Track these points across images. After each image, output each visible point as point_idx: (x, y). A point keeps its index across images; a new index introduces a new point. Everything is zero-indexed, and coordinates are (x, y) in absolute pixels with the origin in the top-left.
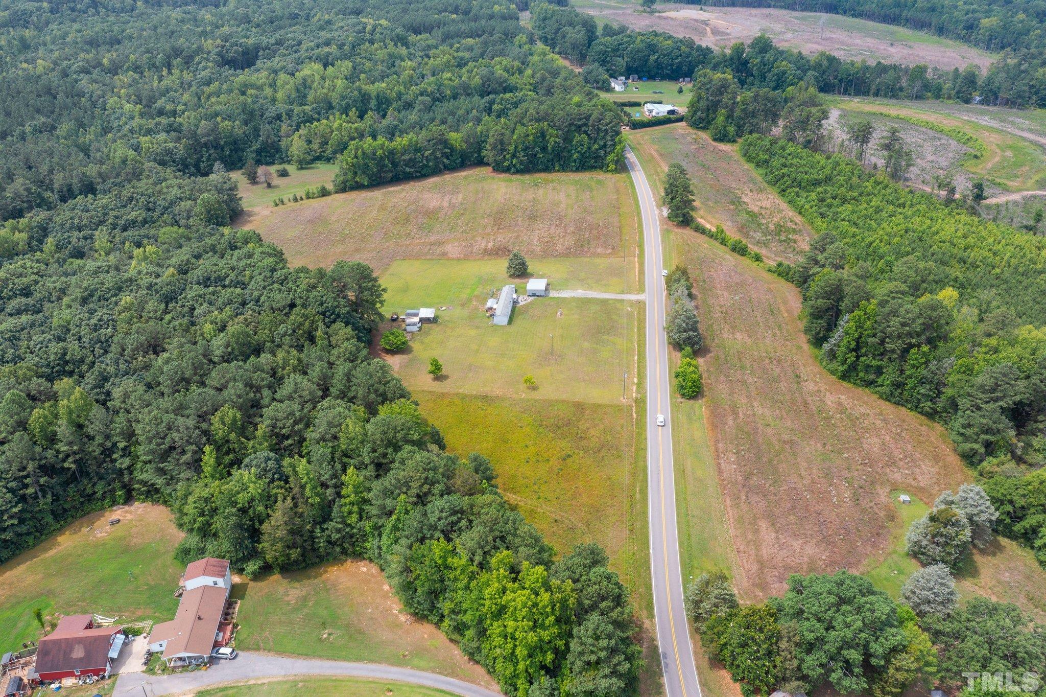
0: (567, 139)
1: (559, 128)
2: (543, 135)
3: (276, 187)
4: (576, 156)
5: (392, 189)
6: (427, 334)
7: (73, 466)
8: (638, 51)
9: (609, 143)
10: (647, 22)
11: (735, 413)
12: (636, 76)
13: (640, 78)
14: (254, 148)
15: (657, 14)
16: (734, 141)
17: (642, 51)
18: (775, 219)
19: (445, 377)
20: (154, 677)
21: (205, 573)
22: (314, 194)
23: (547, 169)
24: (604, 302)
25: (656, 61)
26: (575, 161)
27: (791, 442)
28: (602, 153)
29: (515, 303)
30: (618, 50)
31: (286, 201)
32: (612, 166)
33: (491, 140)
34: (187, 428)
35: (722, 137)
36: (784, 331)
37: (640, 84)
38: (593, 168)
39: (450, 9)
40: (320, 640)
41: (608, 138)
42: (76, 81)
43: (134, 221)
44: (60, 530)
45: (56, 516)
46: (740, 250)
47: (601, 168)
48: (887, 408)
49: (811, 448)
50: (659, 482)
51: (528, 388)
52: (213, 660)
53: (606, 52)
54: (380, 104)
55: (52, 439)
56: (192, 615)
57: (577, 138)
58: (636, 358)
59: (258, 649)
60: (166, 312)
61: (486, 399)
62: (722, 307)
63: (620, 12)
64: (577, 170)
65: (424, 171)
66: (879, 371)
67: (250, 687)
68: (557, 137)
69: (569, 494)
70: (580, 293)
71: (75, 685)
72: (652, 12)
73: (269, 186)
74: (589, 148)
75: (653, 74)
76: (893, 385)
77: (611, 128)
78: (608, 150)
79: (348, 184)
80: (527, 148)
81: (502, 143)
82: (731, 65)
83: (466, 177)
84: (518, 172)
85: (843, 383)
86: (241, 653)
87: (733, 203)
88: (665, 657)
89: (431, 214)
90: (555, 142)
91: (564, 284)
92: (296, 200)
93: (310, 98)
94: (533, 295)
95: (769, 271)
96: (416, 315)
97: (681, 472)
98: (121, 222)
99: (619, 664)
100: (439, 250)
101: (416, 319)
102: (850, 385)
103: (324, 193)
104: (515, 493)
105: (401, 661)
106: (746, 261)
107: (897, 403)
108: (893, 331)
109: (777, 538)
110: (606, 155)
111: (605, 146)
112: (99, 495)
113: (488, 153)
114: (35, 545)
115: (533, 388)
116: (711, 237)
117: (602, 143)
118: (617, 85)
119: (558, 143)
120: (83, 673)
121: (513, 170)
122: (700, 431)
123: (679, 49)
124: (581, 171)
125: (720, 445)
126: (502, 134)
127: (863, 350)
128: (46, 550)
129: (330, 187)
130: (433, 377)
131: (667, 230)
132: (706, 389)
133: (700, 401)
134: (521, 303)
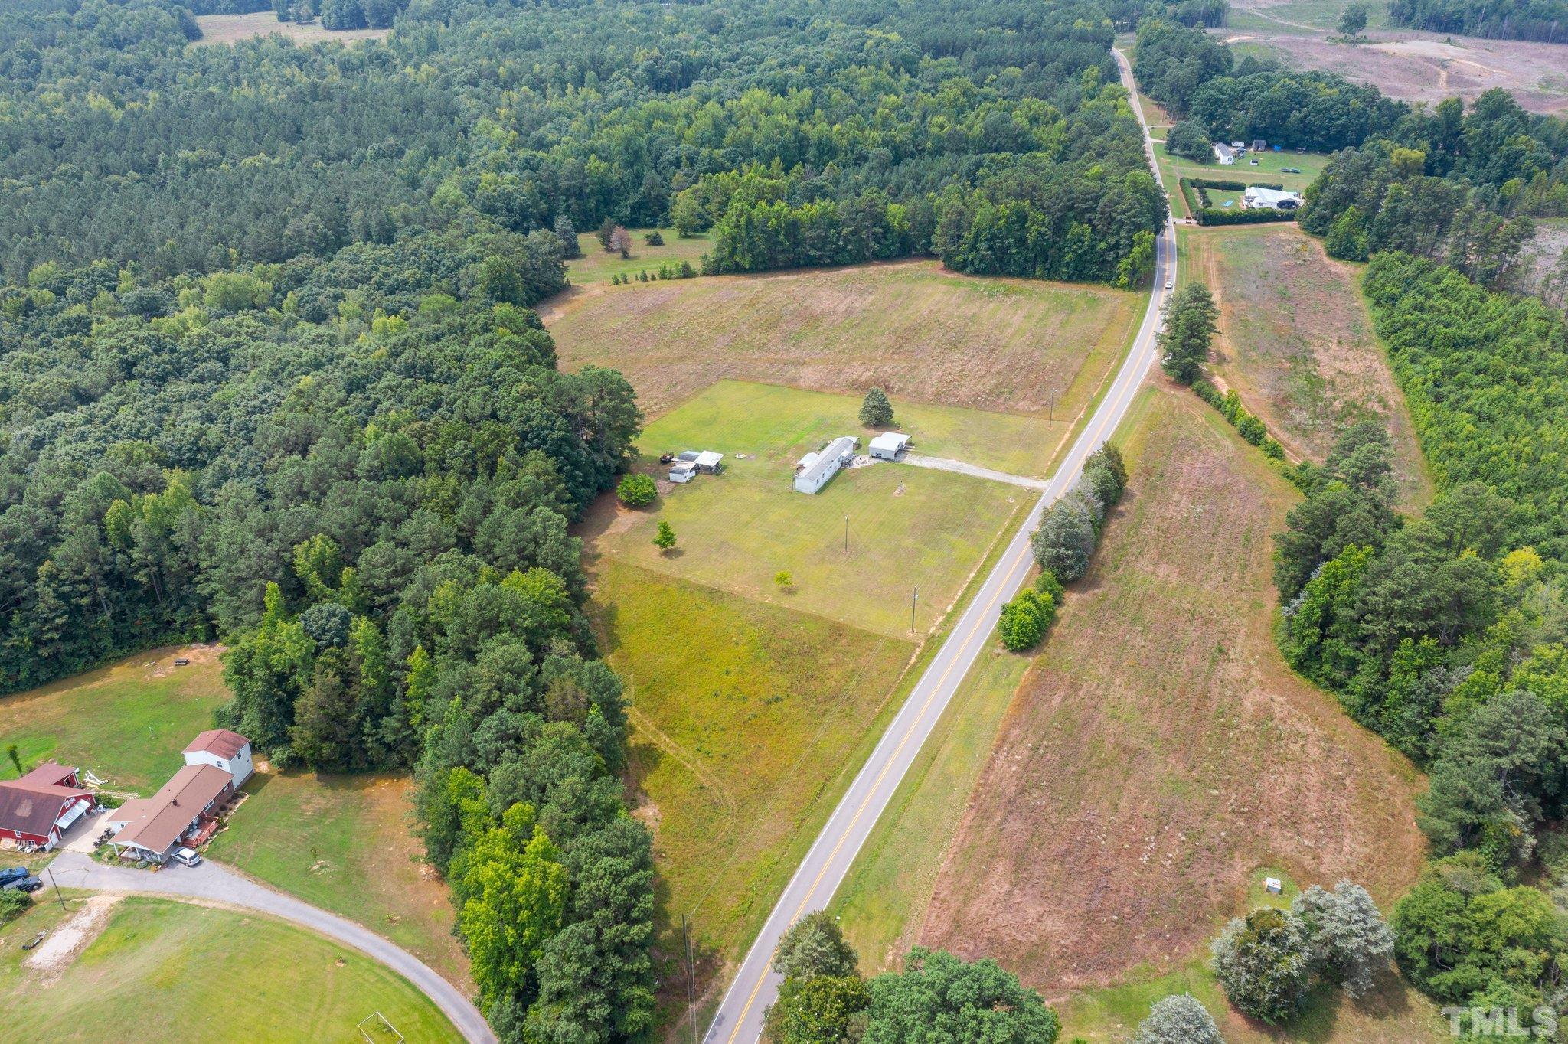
0: (1059, 228)
1: (1048, 211)
2: (1022, 218)
3: (635, 258)
4: (1068, 258)
5: (783, 278)
6: (696, 488)
7: (145, 580)
8: (1272, 103)
9: (1123, 242)
10: (1339, 58)
11: (1074, 687)
12: (1263, 142)
13: (1269, 147)
14: (631, 201)
15: (1363, 46)
16: (1365, 260)
17: (1279, 102)
18: (1352, 393)
19: (678, 553)
20: (96, 864)
21: (210, 748)
22: (671, 272)
23: (1023, 273)
24: (980, 483)
25: (1302, 120)
26: (1067, 265)
27: (1136, 752)
28: (1111, 256)
29: (845, 463)
30: (1242, 98)
31: (631, 278)
32: (1124, 280)
33: (943, 220)
34: (260, 556)
35: (1343, 251)
36: (1248, 576)
37: (1265, 156)
38: (1095, 278)
39: (1009, 21)
40: (307, 872)
41: (1123, 234)
42: (457, 94)
43: (405, 282)
44: (120, 660)
45: (118, 640)
46: (1253, 435)
47: (1108, 280)
48: (1351, 732)
49: (1164, 768)
50: (883, 765)
51: (783, 590)
52: (169, 861)
53: (1217, 100)
54: (821, 153)
55: (129, 543)
56: (170, 797)
57: (1075, 229)
58: (972, 575)
59: (228, 863)
60: (342, 403)
61: (713, 594)
62: (1163, 519)
63: (1302, 39)
64: (1070, 279)
65: (839, 257)
66: (1353, 667)
67: (188, 907)
68: (1043, 224)
69: (744, 754)
70: (951, 464)
71: (12, 850)
72: (1358, 41)
73: (626, 256)
74: (1093, 247)
75: (1293, 140)
76: (1367, 695)
77: (1129, 218)
78: (1121, 252)
79: (723, 264)
80: (994, 237)
81: (959, 227)
82: (1431, 135)
83: (896, 272)
84: (977, 272)
85: (1298, 677)
86: (207, 862)
87: (1293, 359)
88: (719, 1023)
89: (811, 320)
90: (1039, 233)
91: (938, 447)
92: (644, 278)
93: (728, 139)
94: (878, 456)
95: (1285, 475)
96: (691, 459)
97: (928, 757)
98: (389, 282)
99: (589, 1006)
100: (792, 372)
101: (691, 465)
102: (1307, 682)
103: (687, 273)
104: (671, 736)
105: (382, 926)
106: (1257, 454)
107: (1369, 727)
108: (1378, 603)
109: (1010, 893)
110: (1117, 259)
111: (1117, 245)
112: (177, 625)
113: (939, 241)
114: (84, 672)
115: (789, 591)
116: (1218, 407)
117: (1112, 240)
118: (1223, 155)
119: (1044, 235)
120: (25, 837)
121: (969, 269)
122: (998, 704)
123: (1346, 103)
124: (1076, 281)
125: (1015, 732)
126: (961, 213)
127: (1333, 628)
128: (92, 680)
129: (697, 266)
130: (663, 550)
131: (1152, 388)
132: (1052, 641)
133: (1031, 659)
134: (856, 465)
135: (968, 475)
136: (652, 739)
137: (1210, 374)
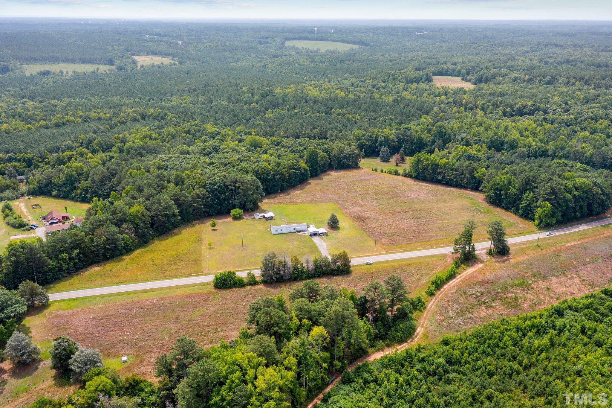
2: (509, 184)
4: (521, 206)
22: (392, 172)
26: (521, 210)
29: (298, 231)
31: (379, 170)
32: (536, 222)
47: (531, 220)
57: (526, 194)
65: (450, 183)
70: (322, 244)
73: (397, 165)
74: (531, 204)
79: (409, 174)
83: (464, 194)
92: (382, 171)
101: (262, 215)
103: (397, 174)
115: (211, 248)
121: (488, 200)
129: (401, 172)
130: (213, 228)
131: (444, 256)
132: (228, 291)
133: (214, 290)
134: (300, 233)
135: (318, 249)
136: (127, 258)
137: (482, 262)
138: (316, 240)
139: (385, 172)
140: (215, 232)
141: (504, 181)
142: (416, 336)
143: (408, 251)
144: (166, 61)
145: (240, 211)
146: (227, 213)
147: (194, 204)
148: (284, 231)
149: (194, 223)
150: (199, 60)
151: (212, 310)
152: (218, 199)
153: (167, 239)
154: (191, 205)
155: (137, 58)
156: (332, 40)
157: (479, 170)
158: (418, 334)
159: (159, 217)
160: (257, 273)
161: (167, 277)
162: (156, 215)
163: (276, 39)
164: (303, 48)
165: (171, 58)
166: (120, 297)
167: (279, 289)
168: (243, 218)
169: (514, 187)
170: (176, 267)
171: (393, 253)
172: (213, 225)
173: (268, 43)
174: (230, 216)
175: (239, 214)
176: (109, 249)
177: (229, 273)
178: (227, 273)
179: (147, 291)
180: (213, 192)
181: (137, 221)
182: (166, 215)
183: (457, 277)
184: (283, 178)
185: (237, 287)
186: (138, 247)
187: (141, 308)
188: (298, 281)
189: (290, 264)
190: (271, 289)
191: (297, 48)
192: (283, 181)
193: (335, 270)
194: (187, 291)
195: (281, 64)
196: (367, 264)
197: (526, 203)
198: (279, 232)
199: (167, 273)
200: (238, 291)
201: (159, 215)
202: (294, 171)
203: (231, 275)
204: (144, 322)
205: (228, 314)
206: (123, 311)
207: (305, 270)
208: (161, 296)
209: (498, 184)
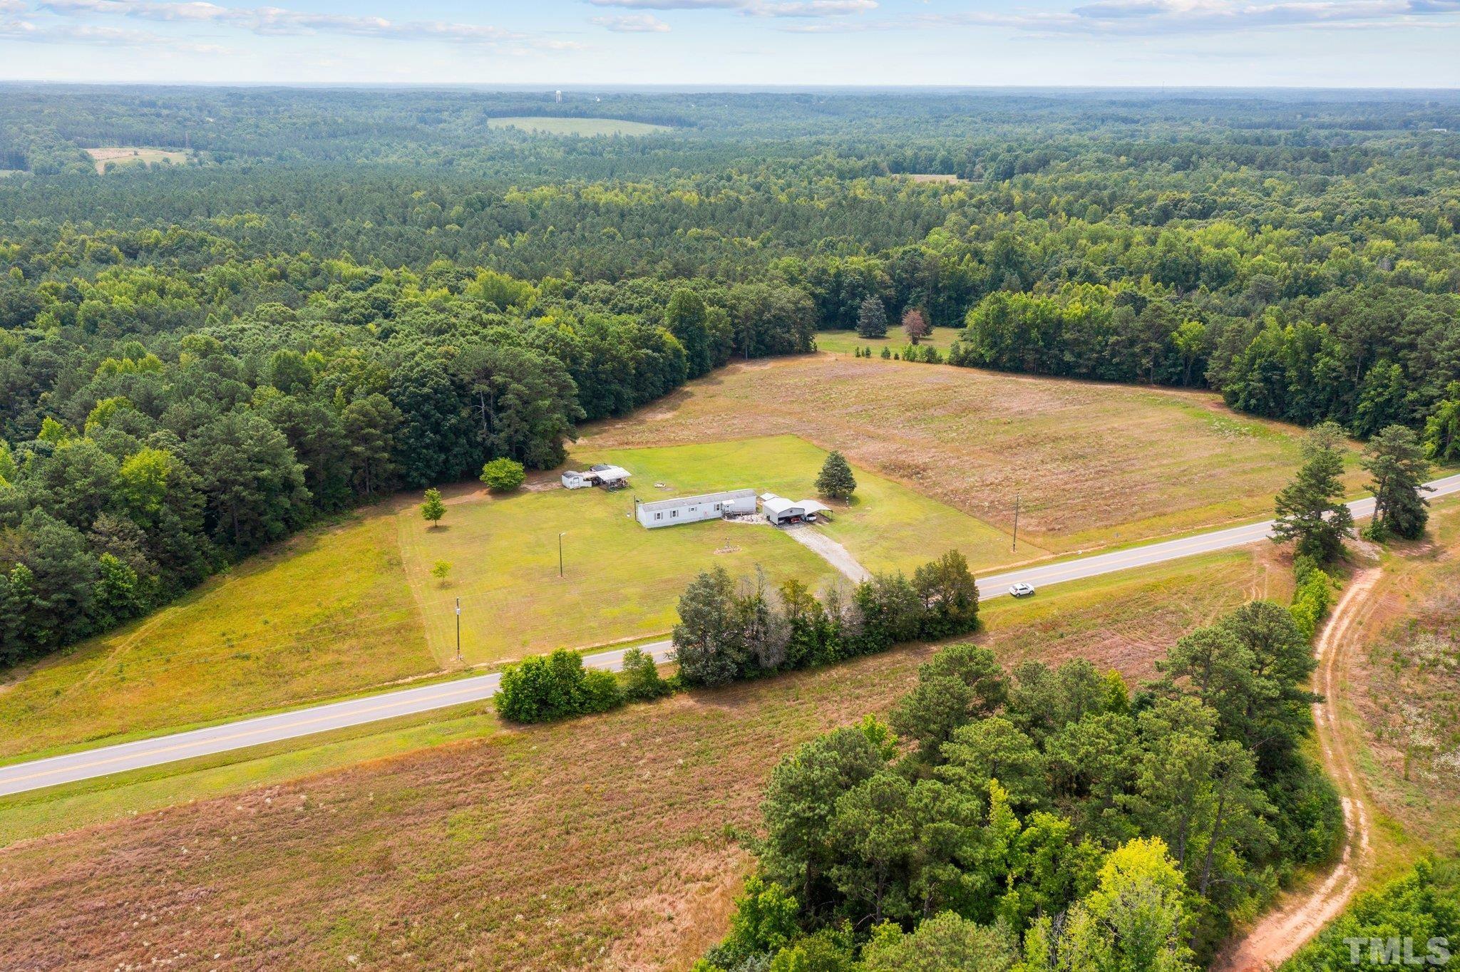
0: (1364, 366)
2: (1313, 347)
4: (1361, 408)
6: (569, 495)
19: (442, 530)
22: (915, 355)
28: (1421, 412)
31: (876, 354)
32: (1430, 448)
41: (1437, 381)
68: (1338, 357)
70: (830, 547)
73: (914, 341)
79: (971, 356)
81: (1234, 349)
90: (1330, 368)
92: (886, 356)
96: (599, 470)
103: (931, 359)
113: (1212, 365)
115: (445, 586)
119: (1336, 371)
121: (1238, 404)
122: (379, 751)
129: (944, 354)
130: (432, 523)
131: (1243, 554)
132: (564, 728)
133: (505, 732)
134: (738, 520)
135: (825, 562)
136: (122, 645)
137: (1371, 564)
138: (799, 534)
139: (897, 357)
140: (445, 535)
141: (1292, 342)
142: (1358, 835)
143: (1118, 548)
144: (178, 158)
145: (516, 467)
146: (468, 477)
147: (356, 449)
148: (685, 516)
149: (358, 513)
150: (269, 155)
151: (522, 812)
152: (436, 429)
153: (273, 567)
154: (347, 454)
155: (94, 153)
156: (603, 116)
157: (1184, 326)
158: (1356, 823)
159: (236, 488)
160: (662, 653)
161: (300, 700)
162: (225, 485)
163: (464, 113)
164: (535, 130)
165: (190, 151)
166: (108, 796)
167: (754, 707)
168: (526, 491)
169: (1330, 354)
170: (329, 658)
171: (1077, 556)
172: (435, 514)
173: (440, 121)
174: (482, 485)
175: (512, 474)
176: (48, 612)
177: (559, 658)
178: (549, 663)
179: (224, 760)
180: (417, 407)
181: (155, 507)
182: (261, 484)
183: (1337, 613)
184: (620, 373)
185: (594, 712)
186: (161, 601)
187: (212, 833)
188: (813, 672)
189: (777, 608)
190: (725, 709)
191: (519, 131)
192: (622, 381)
193: (932, 620)
194: (399, 745)
195: (491, 158)
196: (1019, 596)
197: (1380, 394)
198: (667, 520)
199: (298, 685)
200: (604, 728)
201: (234, 482)
202: (650, 352)
203: (566, 666)
204: (234, 895)
205: (594, 821)
206: (131, 857)
207: (830, 628)
208: (291, 775)
209: (1272, 354)
